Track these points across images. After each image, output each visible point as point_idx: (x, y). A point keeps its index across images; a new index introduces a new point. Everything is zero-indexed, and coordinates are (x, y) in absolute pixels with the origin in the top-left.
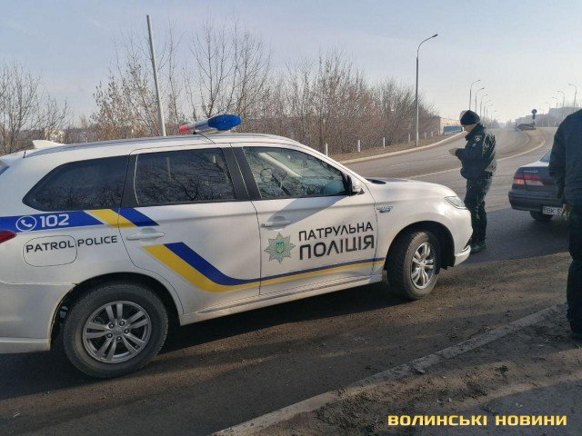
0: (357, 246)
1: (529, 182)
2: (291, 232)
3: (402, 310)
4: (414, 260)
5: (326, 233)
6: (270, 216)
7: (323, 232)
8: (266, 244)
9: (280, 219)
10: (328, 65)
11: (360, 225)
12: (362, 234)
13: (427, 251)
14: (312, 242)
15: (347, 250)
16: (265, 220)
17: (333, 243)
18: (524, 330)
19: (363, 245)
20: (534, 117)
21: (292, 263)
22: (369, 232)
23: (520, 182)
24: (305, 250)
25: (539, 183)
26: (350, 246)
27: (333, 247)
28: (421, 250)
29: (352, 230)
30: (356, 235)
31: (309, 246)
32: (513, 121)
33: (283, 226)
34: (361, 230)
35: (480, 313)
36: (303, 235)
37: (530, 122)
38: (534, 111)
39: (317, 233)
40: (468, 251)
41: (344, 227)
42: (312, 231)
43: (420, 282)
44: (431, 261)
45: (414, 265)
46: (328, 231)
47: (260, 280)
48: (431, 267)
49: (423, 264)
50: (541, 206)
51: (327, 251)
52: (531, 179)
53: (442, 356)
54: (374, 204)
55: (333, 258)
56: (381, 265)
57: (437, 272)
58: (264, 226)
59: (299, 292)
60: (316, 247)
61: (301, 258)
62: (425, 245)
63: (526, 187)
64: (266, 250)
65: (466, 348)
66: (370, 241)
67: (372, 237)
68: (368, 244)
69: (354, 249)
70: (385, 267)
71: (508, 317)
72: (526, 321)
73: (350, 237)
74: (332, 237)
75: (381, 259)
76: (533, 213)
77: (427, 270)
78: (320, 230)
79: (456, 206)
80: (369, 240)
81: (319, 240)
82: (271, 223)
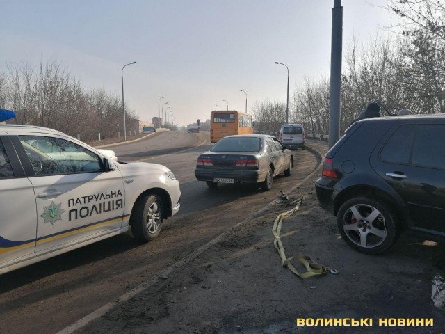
0: (111, 208)
1: (206, 164)
2: (62, 200)
3: (142, 248)
4: (149, 214)
5: (89, 199)
6: (44, 189)
7: (87, 199)
8: (41, 211)
9: (53, 191)
10: (48, 71)
11: (114, 193)
12: (115, 199)
13: (156, 208)
14: (78, 207)
15: (104, 211)
16: (40, 192)
17: (94, 206)
18: (215, 245)
19: (115, 206)
20: (199, 124)
21: (63, 224)
22: (120, 197)
23: (201, 164)
24: (73, 214)
25: (211, 164)
26: (107, 208)
27: (94, 210)
28: (152, 208)
29: (107, 196)
30: (111, 200)
31: (76, 210)
32: (186, 126)
33: (56, 196)
34: (114, 196)
35: (190, 242)
36: (71, 202)
37: (197, 127)
38: (199, 121)
39: (82, 200)
40: (179, 206)
41: (102, 194)
42: (78, 199)
43: (152, 229)
44: (158, 214)
45: (149, 218)
46: (91, 198)
47: (36, 240)
48: (158, 218)
49: (153, 216)
50: (213, 178)
51: (90, 211)
52: (207, 162)
53: (175, 267)
54: (122, 178)
55: (95, 217)
56: (127, 220)
57: (162, 221)
58: (39, 197)
59: (68, 246)
60: (81, 210)
61: (70, 219)
62: (154, 204)
63: (204, 166)
64: (42, 216)
65: (188, 260)
66: (120, 204)
67: (121, 200)
68: (119, 205)
69: (110, 210)
70: (131, 222)
71: (204, 242)
72: (215, 241)
73: (106, 201)
74: (93, 202)
75: (128, 215)
76: (208, 183)
77: (156, 220)
78: (84, 197)
79: (171, 177)
80: (119, 202)
81: (83, 205)
82: (46, 194)
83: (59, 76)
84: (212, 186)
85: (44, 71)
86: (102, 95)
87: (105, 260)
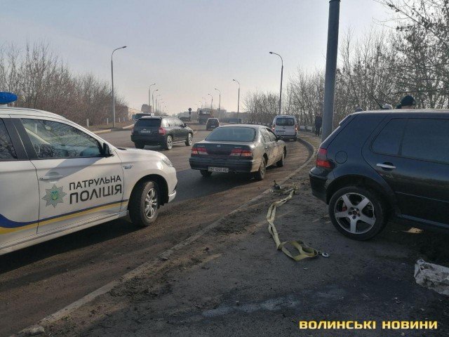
0: (111, 192)
1: (200, 153)
2: (63, 183)
3: (140, 232)
4: (147, 200)
5: (90, 184)
6: (47, 172)
7: (87, 183)
8: (44, 194)
9: (55, 174)
10: (35, 53)
11: (113, 178)
12: (114, 184)
13: (153, 194)
14: (79, 190)
15: (104, 196)
16: (42, 174)
17: (94, 191)
18: (212, 230)
19: (115, 191)
20: (190, 113)
21: (64, 206)
22: (119, 182)
23: (195, 152)
24: (74, 197)
25: (206, 153)
26: (106, 193)
27: (94, 194)
28: (150, 193)
29: (107, 181)
30: (110, 184)
31: (77, 194)
33: (58, 179)
34: (113, 181)
35: (186, 228)
36: (72, 185)
37: (188, 116)
38: (190, 109)
39: (83, 184)
40: (175, 193)
41: (102, 179)
42: (79, 183)
43: (149, 215)
44: (155, 200)
45: (146, 203)
46: (91, 182)
47: (38, 221)
48: (155, 204)
49: (151, 202)
50: (207, 167)
51: (90, 195)
52: (201, 150)
53: (174, 249)
54: (121, 163)
55: (95, 201)
56: (126, 205)
57: (158, 208)
58: (42, 179)
59: (68, 229)
60: (82, 194)
61: (71, 203)
62: (152, 190)
63: (198, 155)
64: (44, 198)
65: (186, 243)
66: (119, 189)
67: (120, 185)
68: (118, 190)
69: (109, 194)
70: (129, 207)
71: (201, 227)
72: (212, 226)
73: (106, 186)
74: (93, 186)
75: (126, 200)
76: (202, 172)
77: (153, 206)
78: (85, 182)
79: (168, 165)
80: (118, 188)
81: (84, 189)
82: (48, 177)
83: (47, 58)
84: (206, 174)
85: (31, 53)
86: (90, 79)
87: (104, 243)
